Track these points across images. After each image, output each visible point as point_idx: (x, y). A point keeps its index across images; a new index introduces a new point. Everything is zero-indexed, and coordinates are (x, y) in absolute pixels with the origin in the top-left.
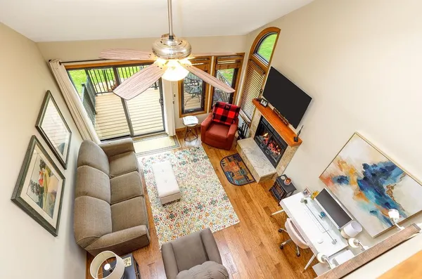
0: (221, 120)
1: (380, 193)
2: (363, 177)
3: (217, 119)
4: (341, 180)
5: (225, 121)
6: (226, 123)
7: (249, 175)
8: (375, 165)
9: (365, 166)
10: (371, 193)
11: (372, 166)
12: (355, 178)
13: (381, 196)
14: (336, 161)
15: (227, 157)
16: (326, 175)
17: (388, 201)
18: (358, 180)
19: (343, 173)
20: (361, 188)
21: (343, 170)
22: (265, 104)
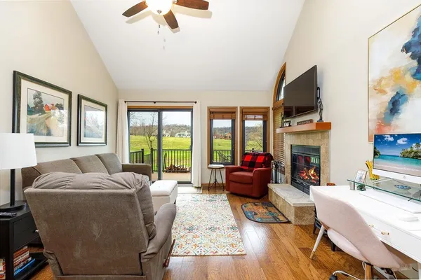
0: (249, 166)
2: (415, 64)
5: (254, 167)
8: (415, 31)
9: (406, 48)
11: (414, 36)
12: (408, 78)
14: (372, 93)
18: (414, 76)
19: (390, 94)
21: (387, 90)
22: (288, 125)
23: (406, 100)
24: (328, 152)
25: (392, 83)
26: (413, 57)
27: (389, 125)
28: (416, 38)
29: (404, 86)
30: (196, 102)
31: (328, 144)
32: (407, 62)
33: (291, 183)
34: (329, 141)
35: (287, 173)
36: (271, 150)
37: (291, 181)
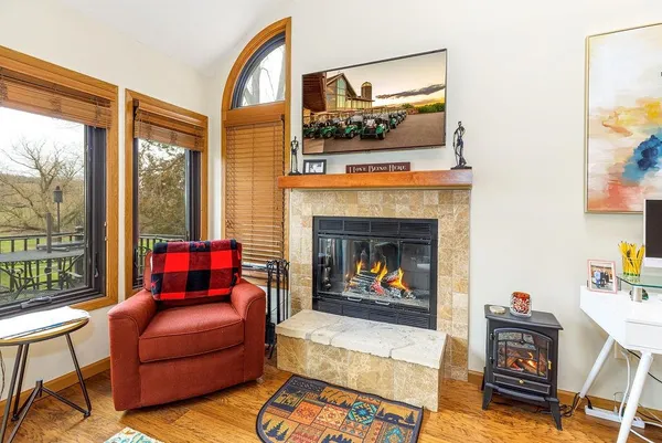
0: (190, 287)
3: (174, 289)
4: (648, 156)
5: (205, 286)
6: (212, 292)
7: (389, 409)
15: (270, 402)
16: (599, 186)
19: (637, 137)
21: (632, 129)
22: (318, 169)
24: (463, 230)
25: (643, 120)
31: (464, 217)
33: (315, 307)
34: (468, 210)
35: (301, 284)
36: (216, 232)
37: (315, 301)
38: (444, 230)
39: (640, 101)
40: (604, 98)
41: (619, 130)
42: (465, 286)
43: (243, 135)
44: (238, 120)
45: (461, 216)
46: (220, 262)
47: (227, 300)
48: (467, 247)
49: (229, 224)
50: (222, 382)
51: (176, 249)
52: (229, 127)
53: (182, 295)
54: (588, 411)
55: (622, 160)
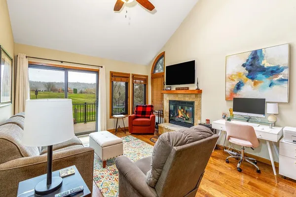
0: (142, 114)
1: (263, 70)
2: (247, 72)
3: (139, 114)
4: (239, 86)
5: (145, 114)
6: (146, 116)
8: (248, 60)
9: (244, 65)
10: (260, 76)
11: (247, 62)
12: (244, 77)
13: (265, 71)
14: (228, 80)
16: (228, 94)
17: (271, 69)
18: (247, 77)
19: (236, 82)
20: (252, 79)
21: (235, 80)
22: (169, 89)
23: (243, 85)
24: (200, 104)
25: (238, 77)
26: (247, 69)
27: (236, 94)
28: (248, 63)
29: (243, 80)
30: (102, 67)
31: (200, 101)
32: (244, 71)
33: (169, 122)
34: (201, 99)
35: (166, 116)
36: (150, 103)
37: (169, 121)
38: (196, 104)
39: (237, 73)
40: (229, 72)
41: (233, 80)
42: (200, 118)
43: (155, 80)
44: (154, 77)
45: (199, 101)
46: (148, 110)
47: (149, 118)
48: (201, 108)
49: (152, 101)
50: (145, 132)
51: (140, 106)
52: (152, 78)
53: (140, 116)
54: (225, 150)
55: (233, 87)
